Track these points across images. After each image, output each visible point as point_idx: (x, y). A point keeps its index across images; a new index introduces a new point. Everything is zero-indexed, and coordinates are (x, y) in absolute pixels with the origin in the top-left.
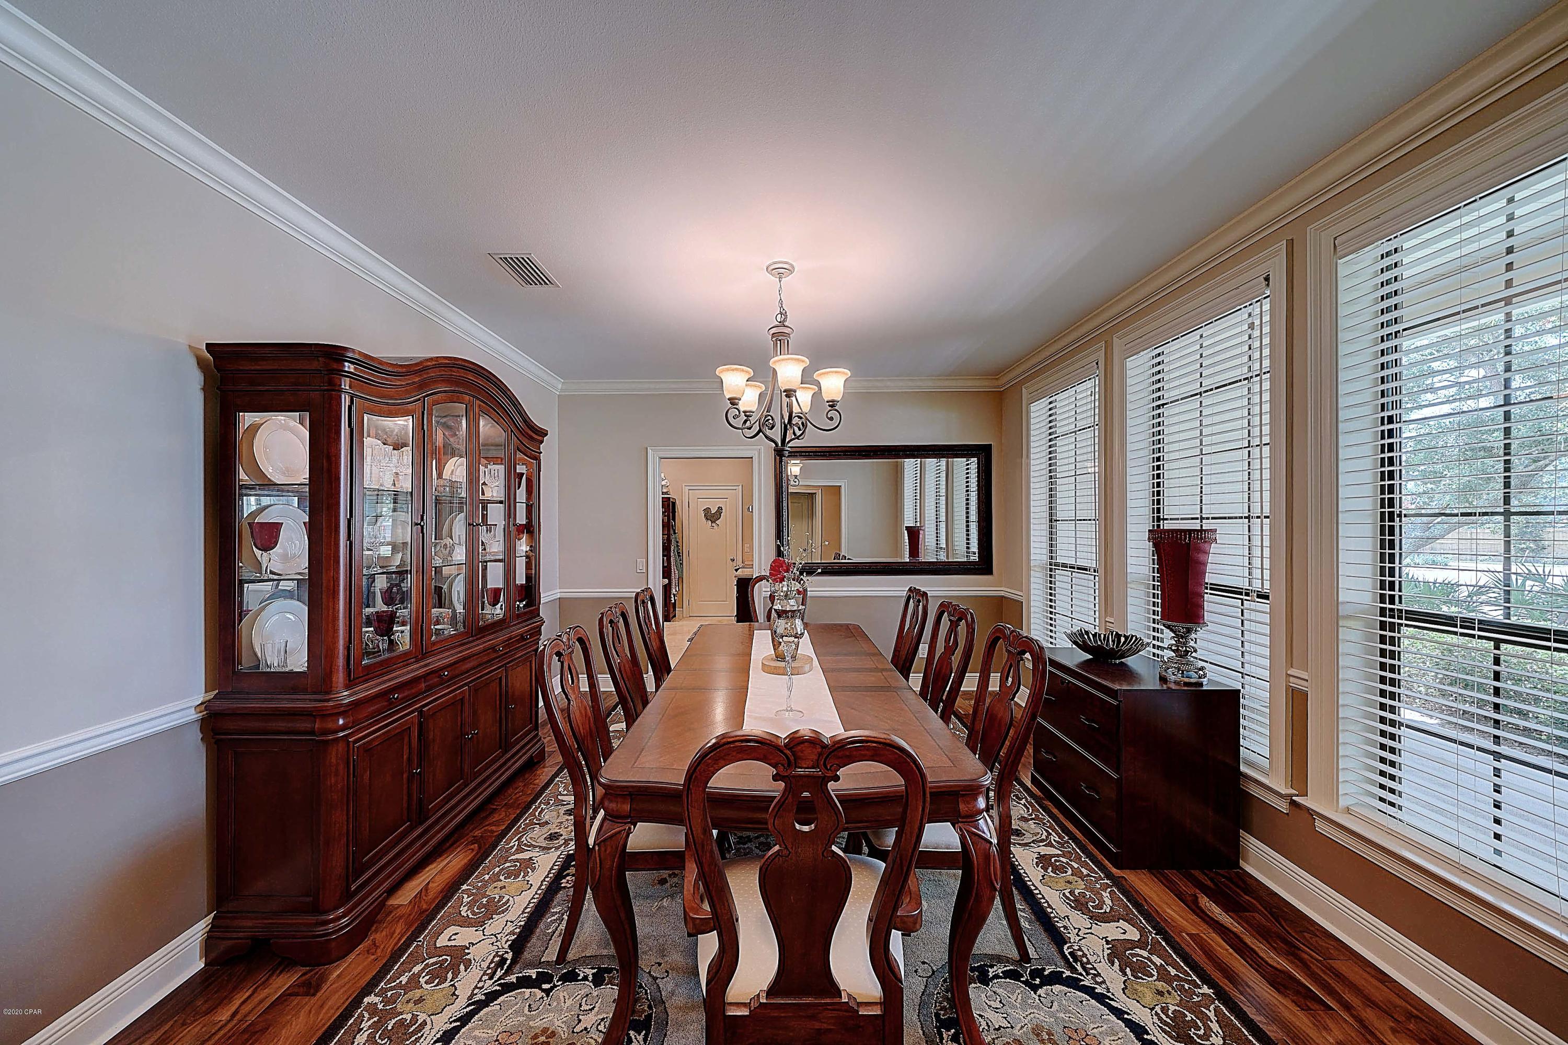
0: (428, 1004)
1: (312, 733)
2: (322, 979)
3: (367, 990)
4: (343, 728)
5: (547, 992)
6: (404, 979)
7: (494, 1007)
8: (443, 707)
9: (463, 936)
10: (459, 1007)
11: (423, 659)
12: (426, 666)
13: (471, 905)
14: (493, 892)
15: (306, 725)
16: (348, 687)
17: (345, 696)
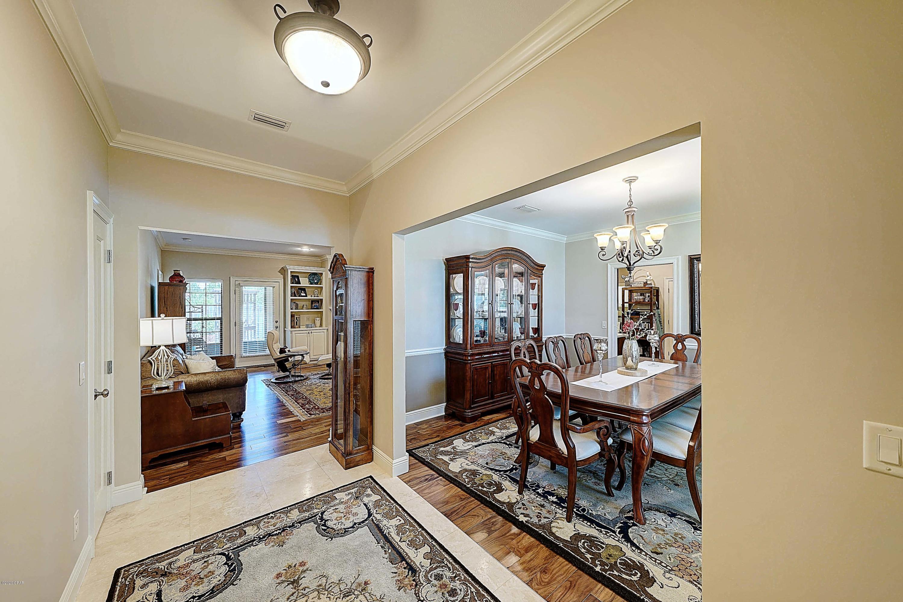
0: (482, 437)
1: (463, 359)
2: (464, 425)
3: (472, 430)
4: (470, 360)
5: (509, 447)
6: (479, 431)
7: (496, 444)
8: (499, 364)
9: (496, 430)
10: (489, 440)
11: (492, 346)
12: (493, 349)
13: (500, 425)
14: (508, 425)
15: (461, 357)
16: (471, 349)
17: (470, 352)
